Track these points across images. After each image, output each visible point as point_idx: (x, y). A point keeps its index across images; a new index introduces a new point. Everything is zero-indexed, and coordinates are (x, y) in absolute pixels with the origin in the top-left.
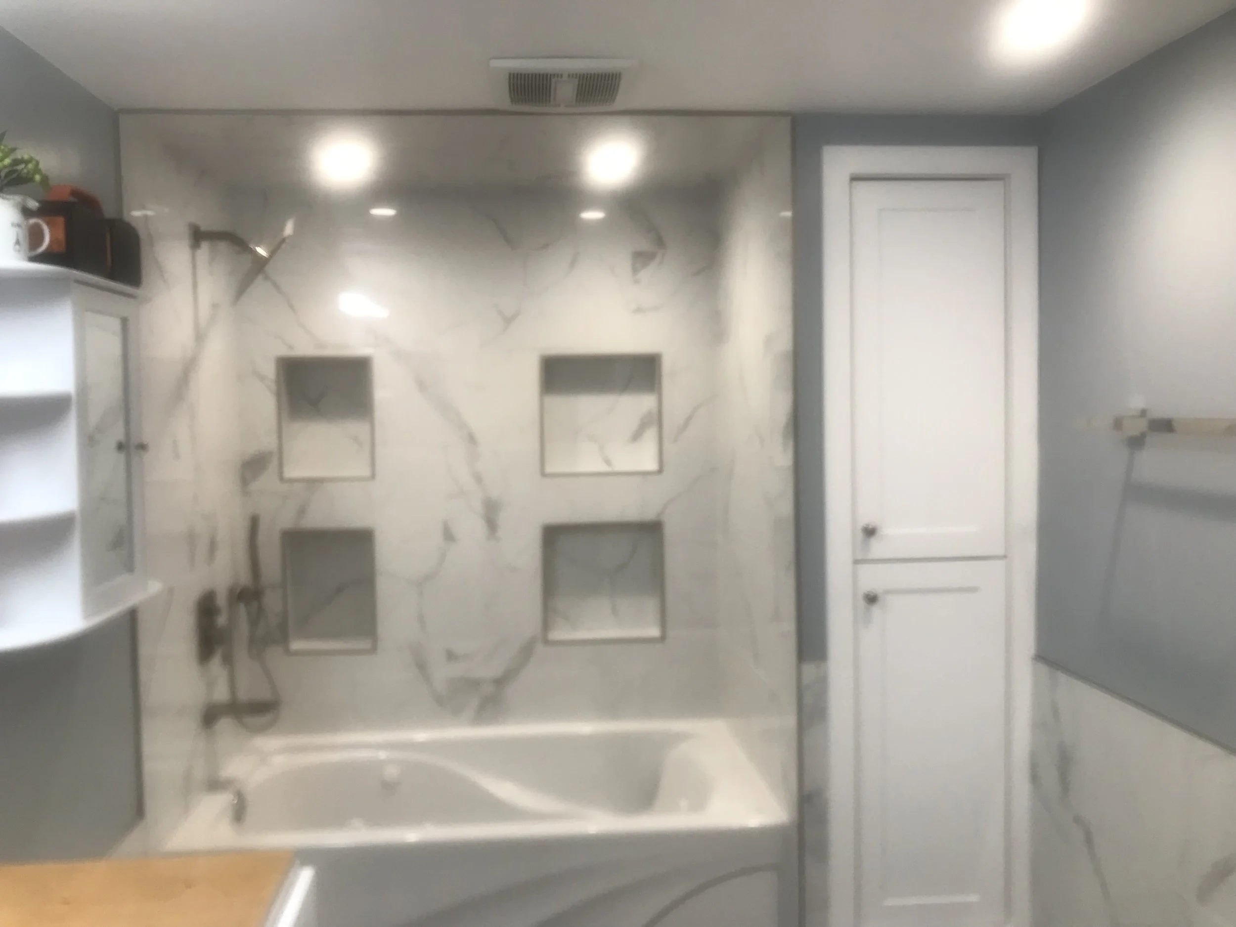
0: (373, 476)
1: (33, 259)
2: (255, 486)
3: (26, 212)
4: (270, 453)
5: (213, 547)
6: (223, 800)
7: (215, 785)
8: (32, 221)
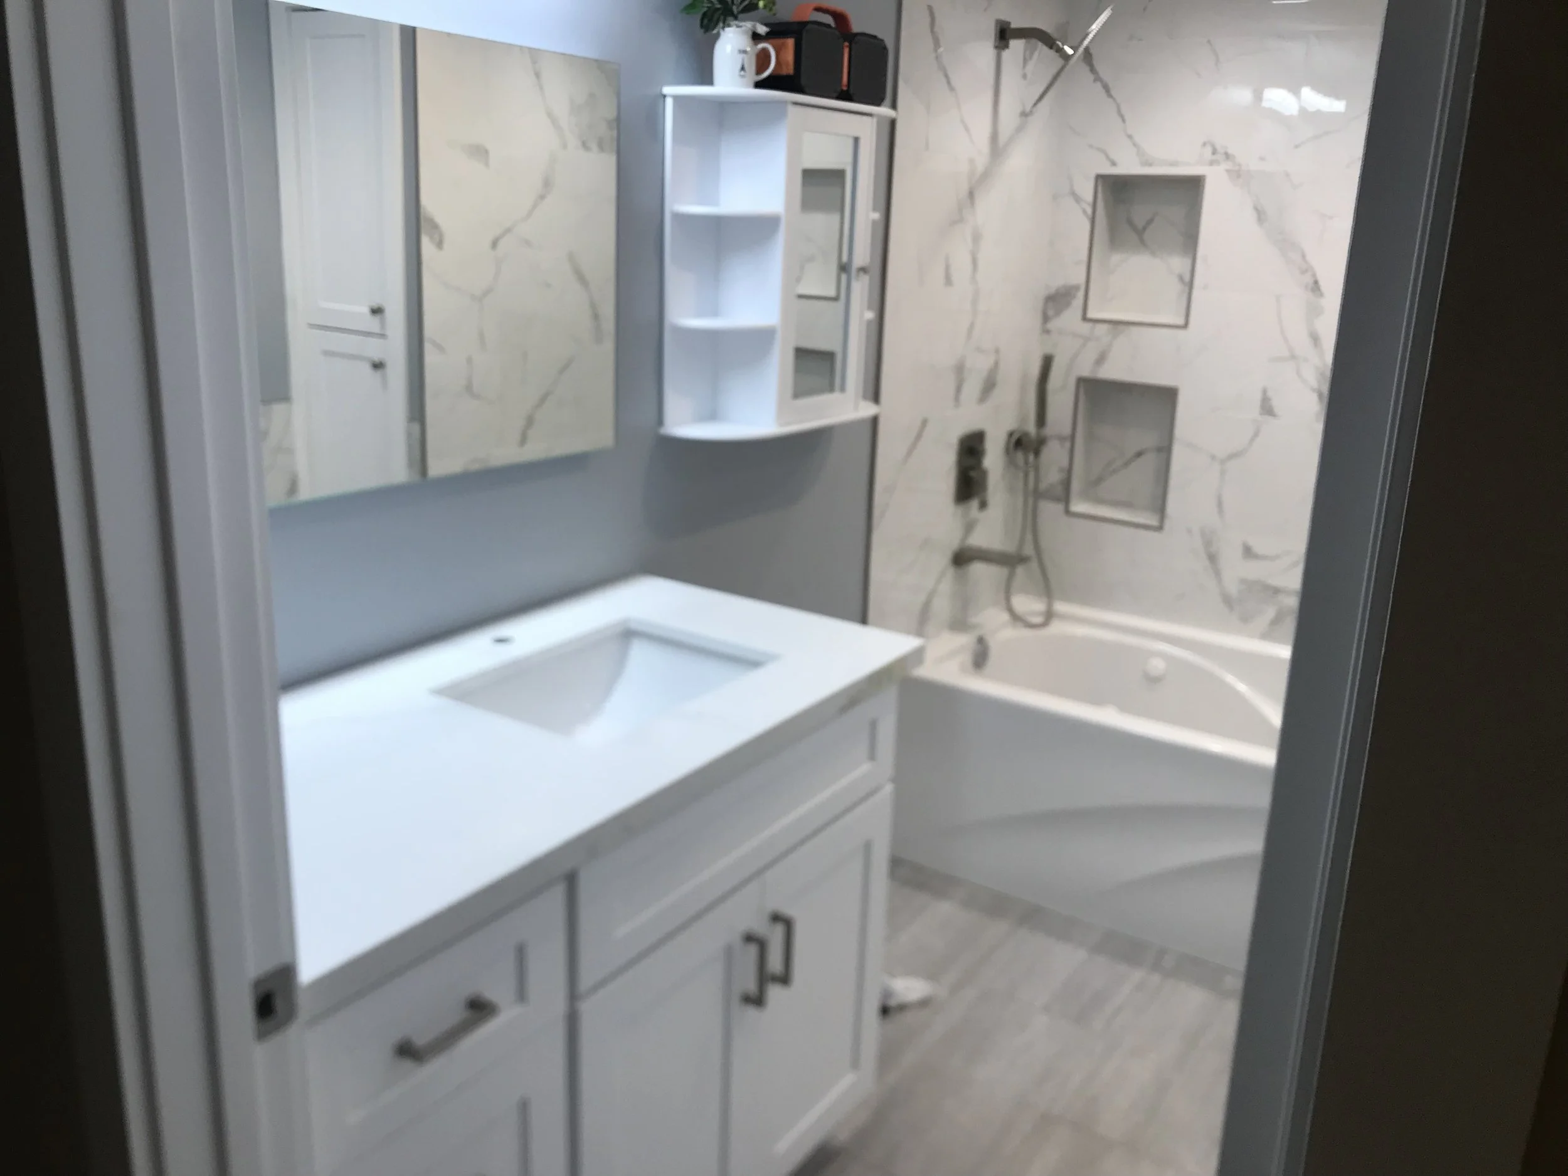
0: (1186, 326)
1: (759, 85)
2: (1054, 325)
3: (756, 37)
4: (1076, 288)
5: (989, 386)
6: (965, 640)
7: (959, 624)
8: (761, 46)
